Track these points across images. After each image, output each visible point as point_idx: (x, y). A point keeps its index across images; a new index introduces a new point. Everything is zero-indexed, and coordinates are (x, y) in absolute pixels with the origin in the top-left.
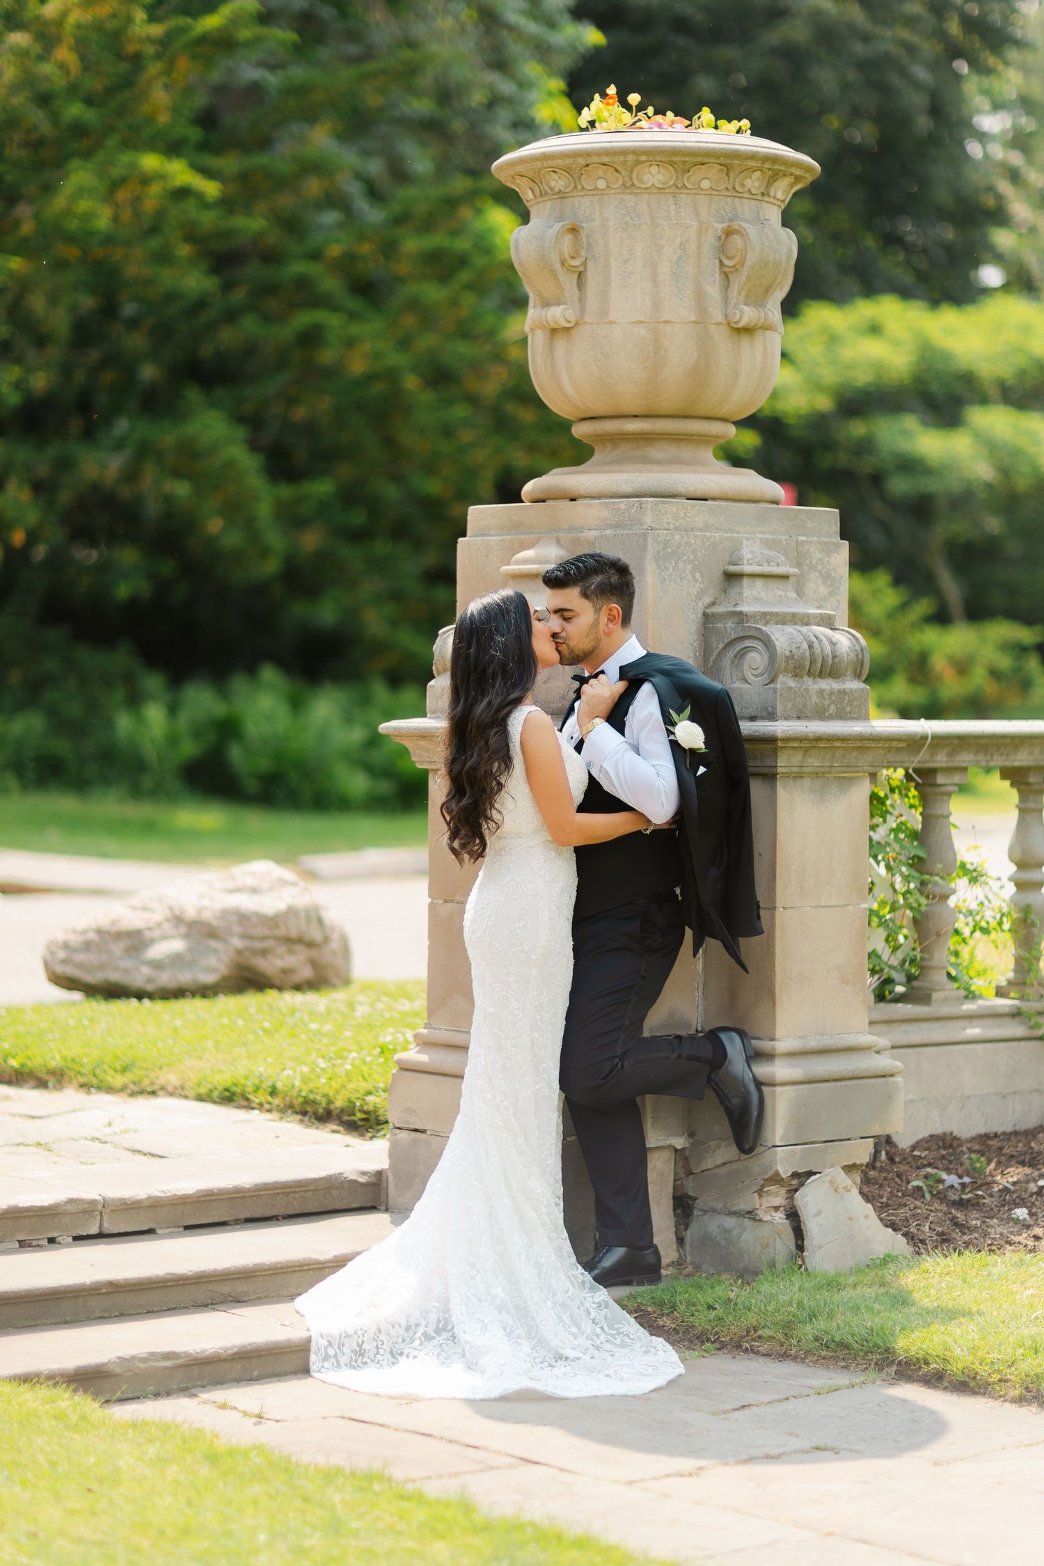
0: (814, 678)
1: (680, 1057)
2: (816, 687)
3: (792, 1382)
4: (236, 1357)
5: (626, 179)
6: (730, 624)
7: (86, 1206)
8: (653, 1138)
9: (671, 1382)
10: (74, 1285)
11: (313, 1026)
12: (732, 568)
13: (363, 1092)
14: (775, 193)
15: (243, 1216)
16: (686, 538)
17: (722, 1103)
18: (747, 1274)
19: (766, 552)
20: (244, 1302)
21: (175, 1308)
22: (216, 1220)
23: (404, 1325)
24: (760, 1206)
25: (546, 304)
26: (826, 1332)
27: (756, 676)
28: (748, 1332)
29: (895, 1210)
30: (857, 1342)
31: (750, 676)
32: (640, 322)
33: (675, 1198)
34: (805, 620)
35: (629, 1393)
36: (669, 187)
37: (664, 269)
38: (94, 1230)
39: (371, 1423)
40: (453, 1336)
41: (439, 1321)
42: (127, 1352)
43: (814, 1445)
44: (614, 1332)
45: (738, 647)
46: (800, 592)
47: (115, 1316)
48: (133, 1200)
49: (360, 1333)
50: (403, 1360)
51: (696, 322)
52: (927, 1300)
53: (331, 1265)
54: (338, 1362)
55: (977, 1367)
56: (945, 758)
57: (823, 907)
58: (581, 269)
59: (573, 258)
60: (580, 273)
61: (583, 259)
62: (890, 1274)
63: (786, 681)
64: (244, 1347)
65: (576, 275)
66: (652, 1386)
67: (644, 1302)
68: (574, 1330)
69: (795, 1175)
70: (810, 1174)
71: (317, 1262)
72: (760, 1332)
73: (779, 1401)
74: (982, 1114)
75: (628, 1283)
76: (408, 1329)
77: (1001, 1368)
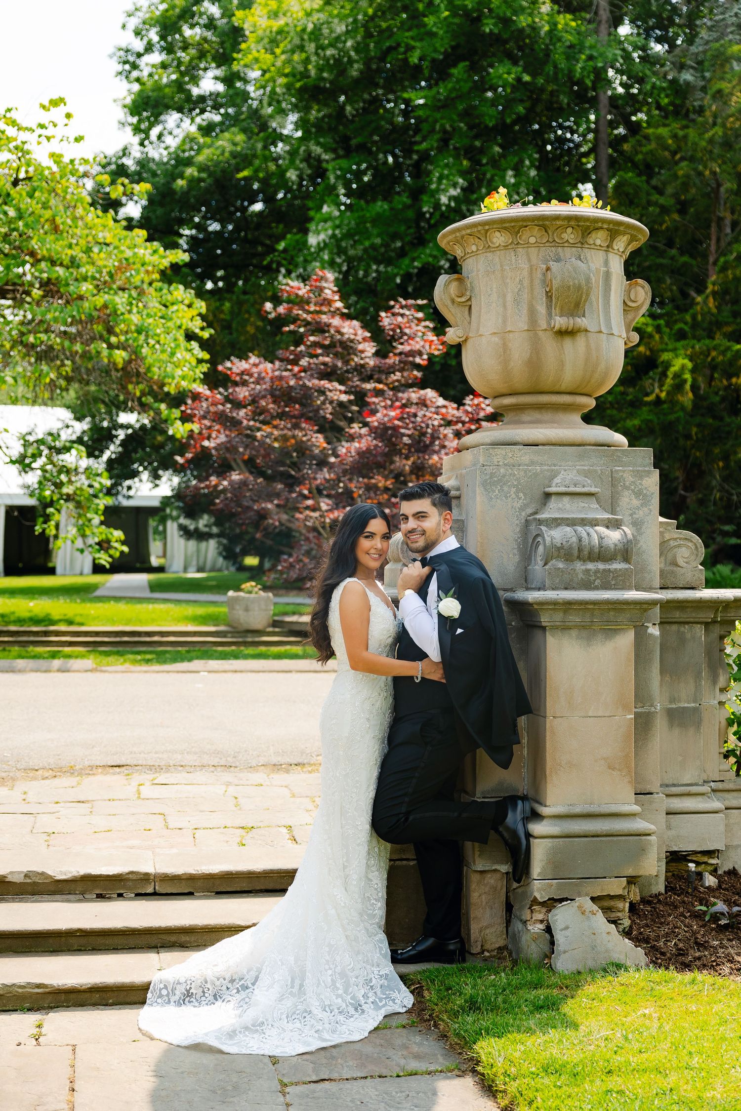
0: (582, 561)
2: (583, 567)
5: (485, 243)
6: (534, 527)
7: (142, 876)
8: (481, 864)
12: (547, 490)
15: (259, 888)
16: (511, 471)
19: (579, 478)
20: (187, 947)
22: (239, 890)
24: (532, 918)
31: (539, 560)
32: (495, 333)
33: (507, 904)
34: (590, 522)
36: (510, 245)
37: (509, 298)
38: (150, 890)
45: (536, 542)
49: (189, 982)
51: (528, 330)
58: (469, 303)
59: (458, 297)
60: (470, 306)
61: (468, 297)
63: (556, 564)
64: (96, 984)
65: (467, 308)
69: (549, 900)
70: (566, 899)
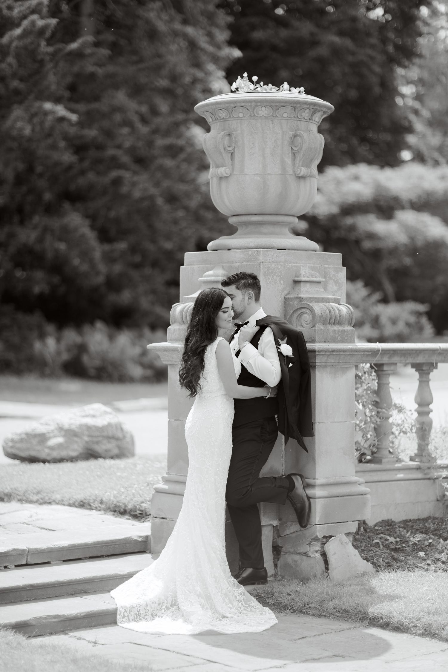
0: (332, 325)
1: (275, 486)
2: (332, 329)
3: (324, 627)
4: (85, 617)
5: (252, 113)
6: (296, 302)
7: (20, 552)
8: (264, 521)
9: (272, 627)
10: (15, 586)
11: (119, 474)
12: (296, 279)
13: (140, 502)
14: (315, 119)
15: (88, 556)
16: (277, 266)
17: (293, 506)
18: (304, 580)
19: (311, 272)
20: (89, 593)
21: (59, 596)
22: (77, 557)
23: (157, 603)
24: (310, 550)
25: (218, 166)
26: (338, 605)
27: (307, 324)
28: (305, 605)
29: (367, 552)
30: (352, 609)
31: (304, 324)
32: (257, 174)
33: (273, 547)
34: (328, 300)
35: (254, 632)
36: (270, 116)
37: (268, 152)
38: (24, 562)
39: (143, 645)
40: (178, 608)
41: (172, 601)
42: (38, 615)
43: (334, 654)
44: (248, 606)
45: (299, 312)
46: (325, 289)
47: (33, 600)
48: (41, 549)
49: (138, 606)
50: (157, 618)
51: (281, 174)
52: (381, 591)
53: (126, 576)
54: (129, 618)
55: (403, 620)
56: (387, 359)
57: (336, 422)
58: (232, 151)
59: (229, 147)
60: (232, 153)
61: (234, 147)
62: (366, 580)
63: (319, 327)
64: (88, 612)
65: (230, 154)
66: (264, 628)
67: (260, 592)
68: (231, 605)
69: (324, 537)
70: (331, 537)
71: (120, 575)
72: (310, 605)
73: (318, 635)
74: (405, 511)
75: (253, 584)
76: (159, 604)
77: (414, 621)
